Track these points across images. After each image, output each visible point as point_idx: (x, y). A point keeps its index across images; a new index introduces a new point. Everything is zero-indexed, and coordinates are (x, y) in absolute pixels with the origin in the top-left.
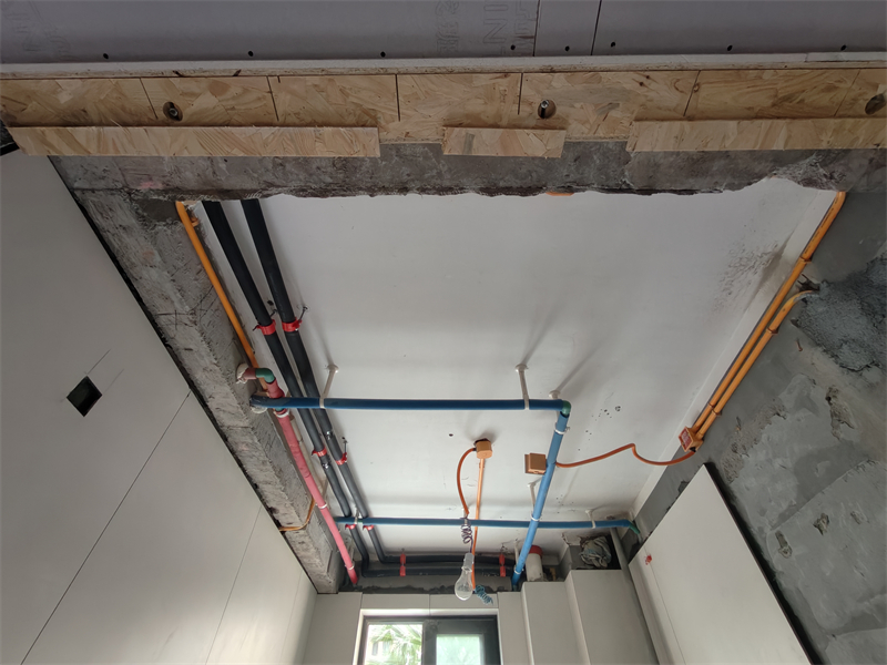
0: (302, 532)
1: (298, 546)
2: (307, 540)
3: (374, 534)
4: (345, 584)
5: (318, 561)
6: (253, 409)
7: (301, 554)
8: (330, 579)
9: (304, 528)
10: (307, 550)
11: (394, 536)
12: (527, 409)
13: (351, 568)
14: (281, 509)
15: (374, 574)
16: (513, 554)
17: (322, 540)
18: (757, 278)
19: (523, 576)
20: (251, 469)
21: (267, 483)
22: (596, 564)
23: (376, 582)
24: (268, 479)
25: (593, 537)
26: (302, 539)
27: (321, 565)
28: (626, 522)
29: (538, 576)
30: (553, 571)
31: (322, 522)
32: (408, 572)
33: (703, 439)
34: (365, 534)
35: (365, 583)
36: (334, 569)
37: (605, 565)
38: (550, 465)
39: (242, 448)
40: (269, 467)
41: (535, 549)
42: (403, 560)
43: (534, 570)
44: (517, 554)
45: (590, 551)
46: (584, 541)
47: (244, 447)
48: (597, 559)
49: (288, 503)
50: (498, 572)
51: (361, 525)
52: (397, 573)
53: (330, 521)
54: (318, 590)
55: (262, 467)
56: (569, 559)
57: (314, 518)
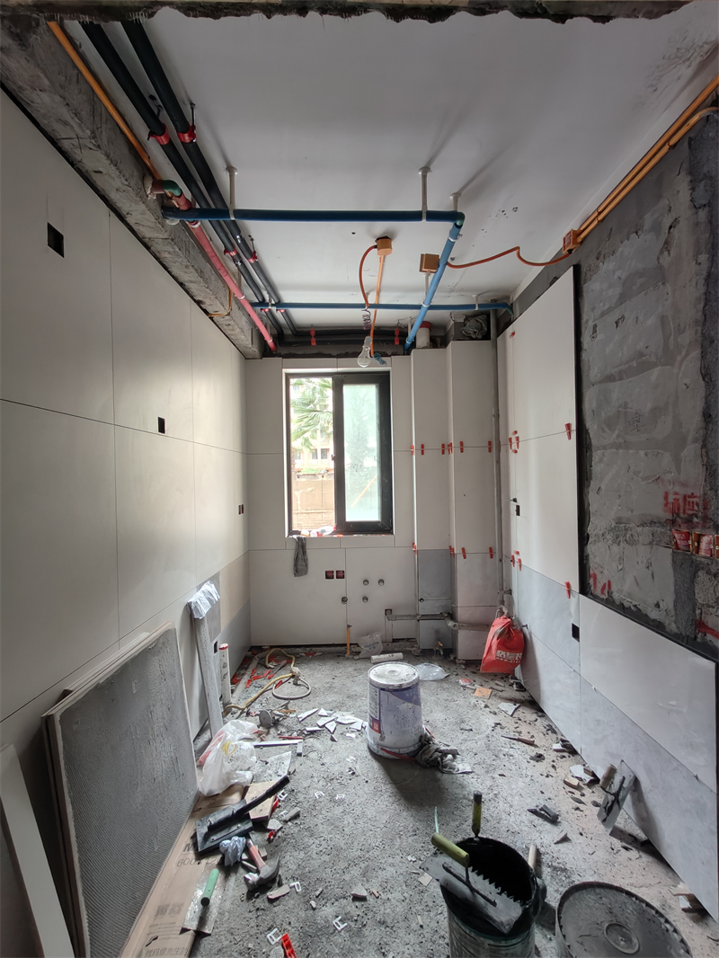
0: (227, 317)
1: (225, 327)
2: (232, 323)
3: (287, 315)
4: (266, 352)
5: (243, 337)
6: (167, 221)
7: (228, 333)
8: (254, 349)
9: (229, 314)
10: (233, 330)
11: (302, 317)
13: (270, 341)
14: (207, 301)
15: (290, 344)
16: (407, 327)
17: (243, 321)
18: (688, 72)
19: (413, 345)
20: (175, 271)
21: (191, 282)
22: (474, 336)
23: (292, 350)
24: (192, 279)
25: (475, 315)
26: (228, 323)
27: (246, 339)
28: (505, 305)
29: (425, 345)
30: (439, 340)
31: (241, 307)
32: (317, 342)
33: (582, 242)
34: (279, 315)
35: (284, 351)
36: (256, 341)
37: (480, 337)
38: (441, 266)
39: (165, 256)
40: (192, 270)
41: (425, 324)
42: (313, 334)
43: (423, 339)
44: (410, 328)
45: (471, 327)
46: (467, 318)
47: (166, 255)
48: (475, 332)
49: (213, 297)
50: (393, 342)
51: (274, 309)
52: (309, 343)
53: (249, 308)
54: (245, 357)
55: (185, 270)
56: (453, 333)
57: (234, 306)
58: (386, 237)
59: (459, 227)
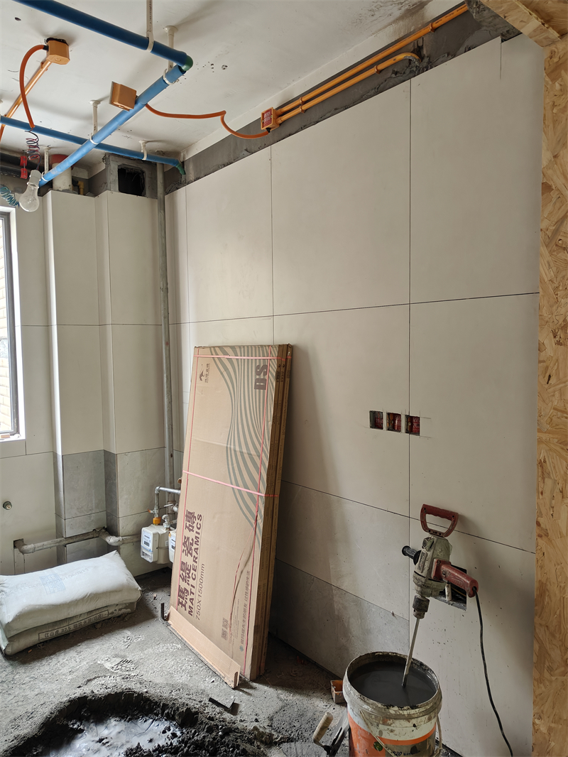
12: (149, 51)
18: (397, 13)
19: (51, 185)
28: (176, 162)
29: (66, 187)
30: (81, 184)
33: (280, 124)
38: (139, 104)
43: (64, 180)
44: (47, 159)
50: (19, 173)
58: (63, 41)
59: (183, 72)
